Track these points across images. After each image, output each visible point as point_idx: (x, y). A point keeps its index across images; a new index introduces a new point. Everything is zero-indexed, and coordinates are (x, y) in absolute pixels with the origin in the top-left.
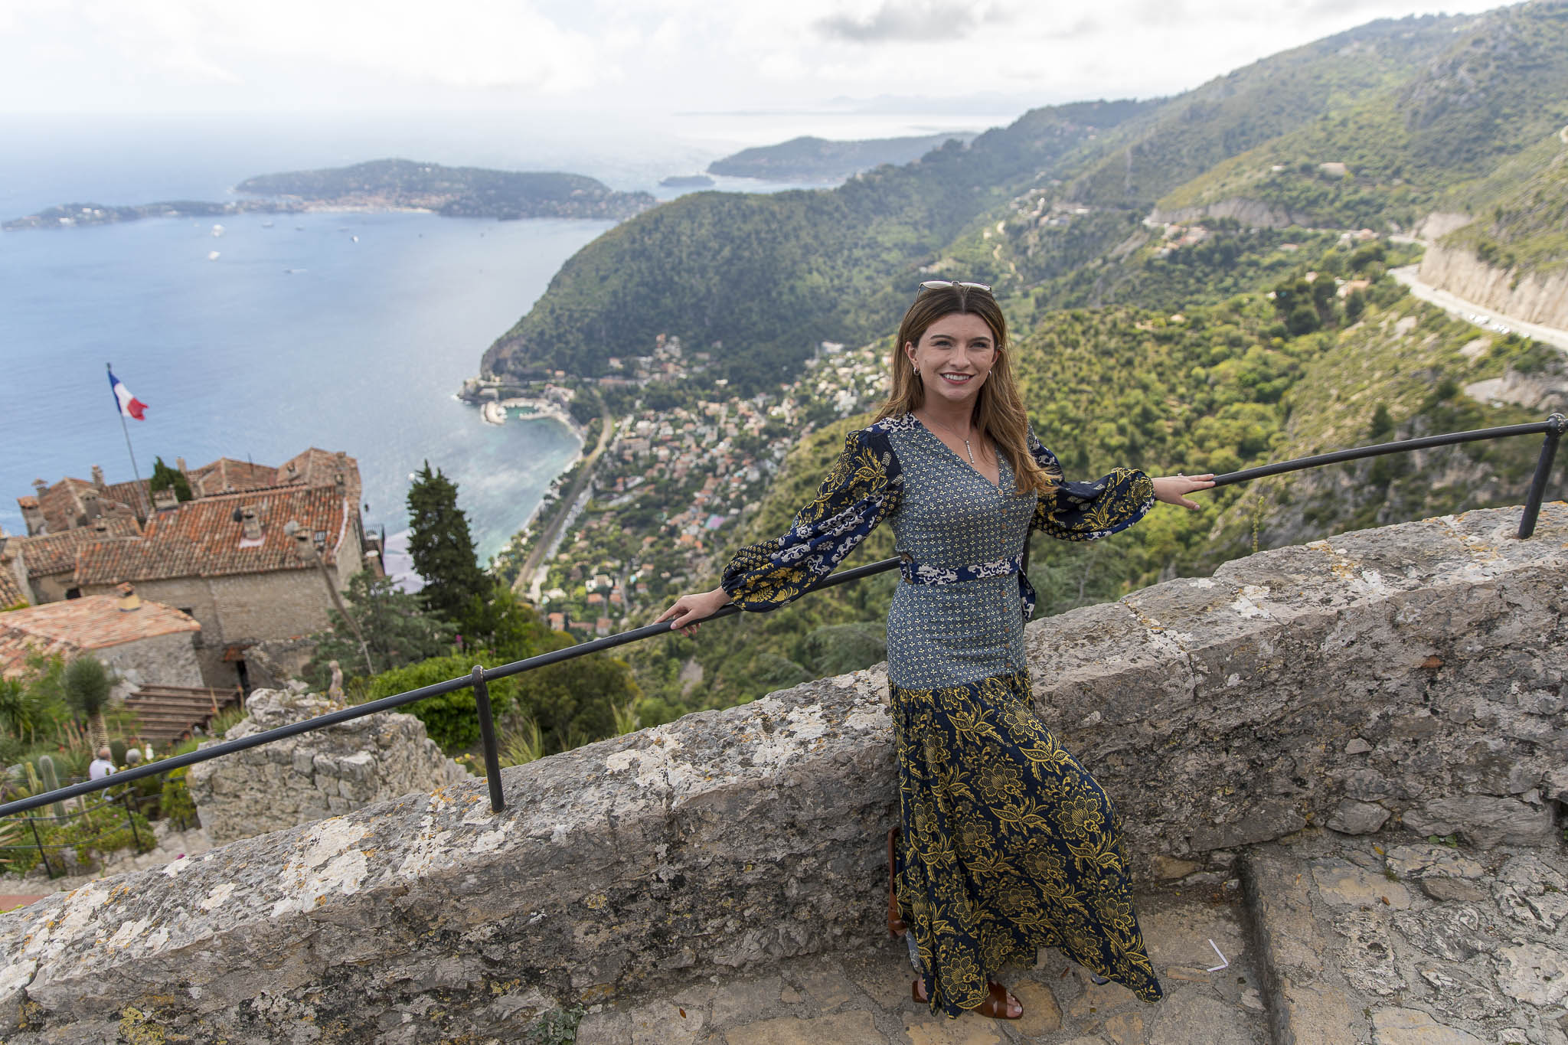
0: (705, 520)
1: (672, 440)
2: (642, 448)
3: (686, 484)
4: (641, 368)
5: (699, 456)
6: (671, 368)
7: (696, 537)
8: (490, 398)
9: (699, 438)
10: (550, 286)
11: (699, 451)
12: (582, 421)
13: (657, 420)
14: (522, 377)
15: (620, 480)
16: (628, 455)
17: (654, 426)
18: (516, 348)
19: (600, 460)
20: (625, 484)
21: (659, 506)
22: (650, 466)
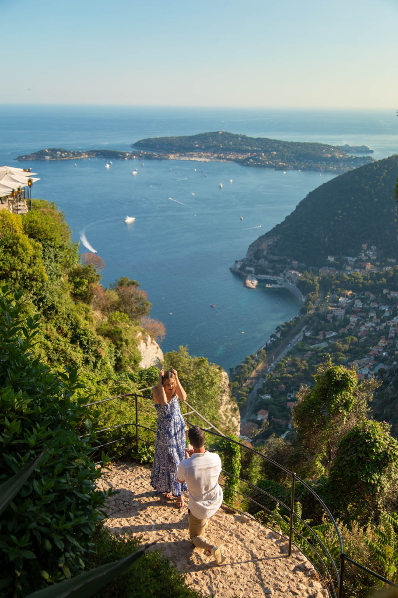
0: (375, 366)
2: (340, 313)
4: (348, 264)
6: (369, 266)
7: (366, 376)
8: (250, 272)
9: (379, 313)
11: (378, 321)
12: (303, 293)
13: (353, 297)
14: (271, 261)
15: (321, 333)
16: (329, 316)
17: (350, 301)
18: (270, 243)
19: (310, 318)
20: (324, 335)
21: (344, 352)
22: (344, 327)
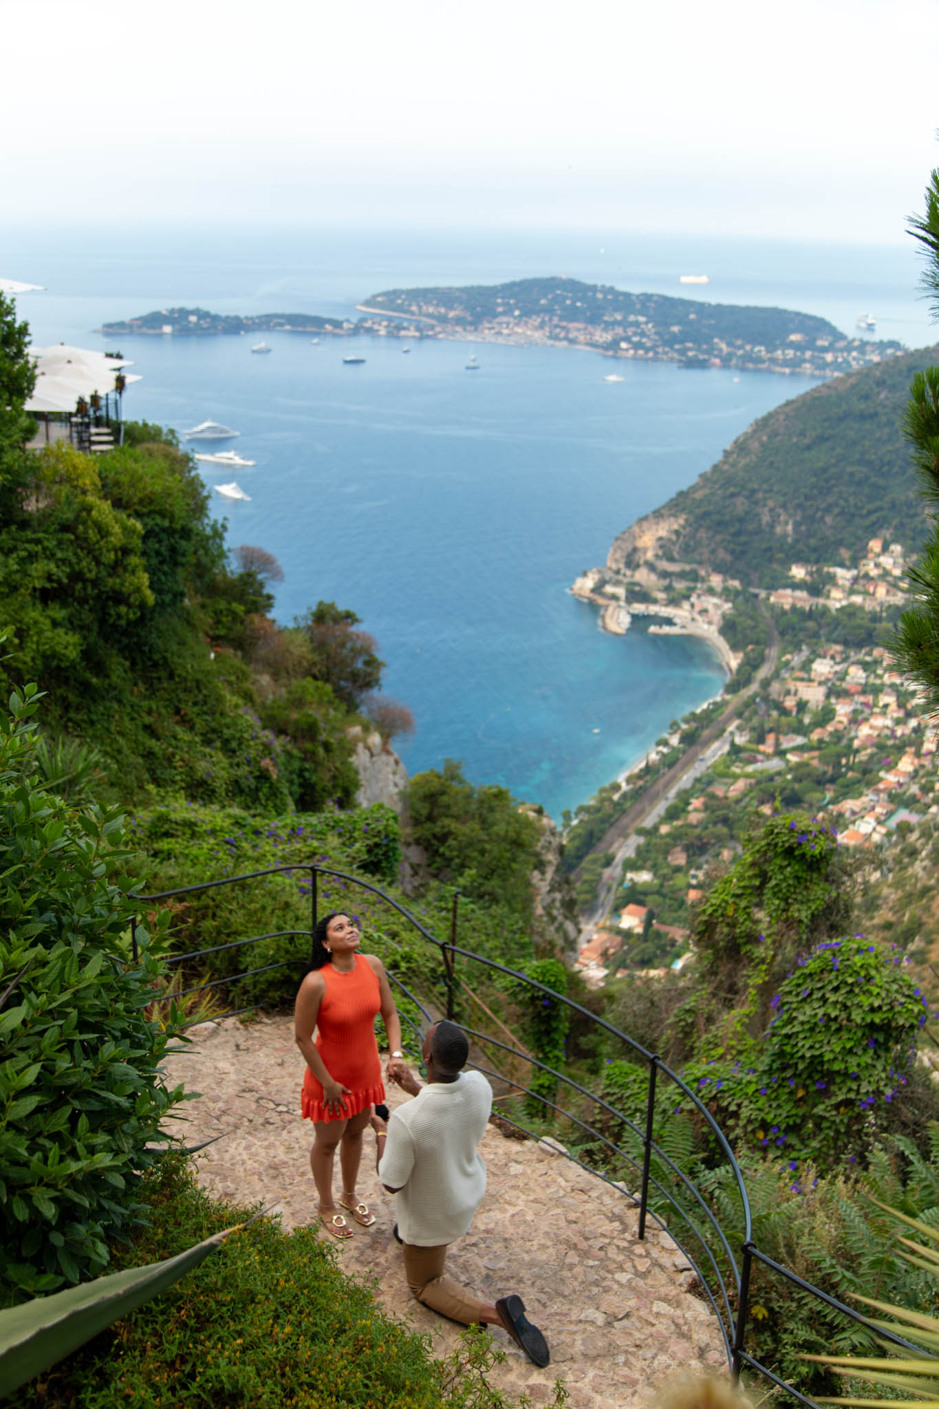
0: (890, 814)
1: (864, 692)
3: (872, 756)
5: (898, 722)
6: (881, 589)
7: (868, 837)
8: (614, 597)
9: (903, 697)
10: (727, 454)
11: (901, 714)
12: (734, 647)
13: (844, 660)
15: (771, 739)
17: (838, 668)
19: (747, 704)
20: (777, 744)
21: (821, 782)
22: (822, 725)
